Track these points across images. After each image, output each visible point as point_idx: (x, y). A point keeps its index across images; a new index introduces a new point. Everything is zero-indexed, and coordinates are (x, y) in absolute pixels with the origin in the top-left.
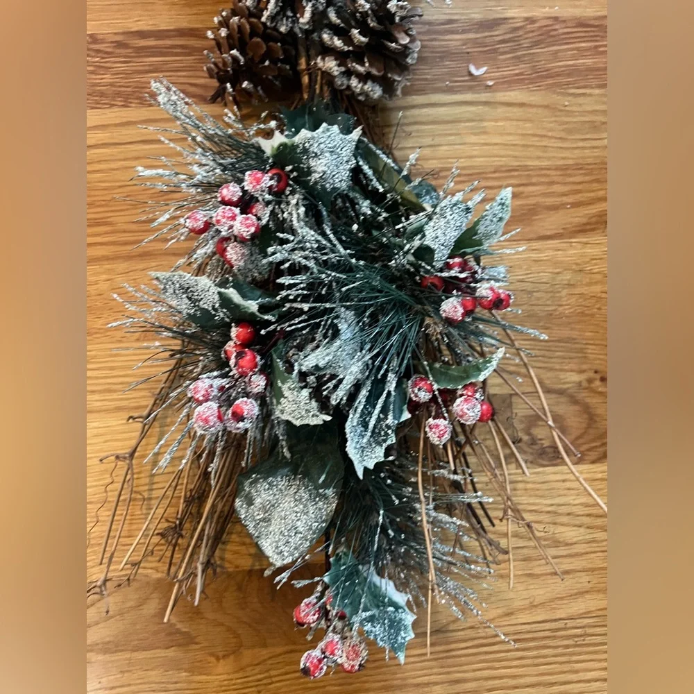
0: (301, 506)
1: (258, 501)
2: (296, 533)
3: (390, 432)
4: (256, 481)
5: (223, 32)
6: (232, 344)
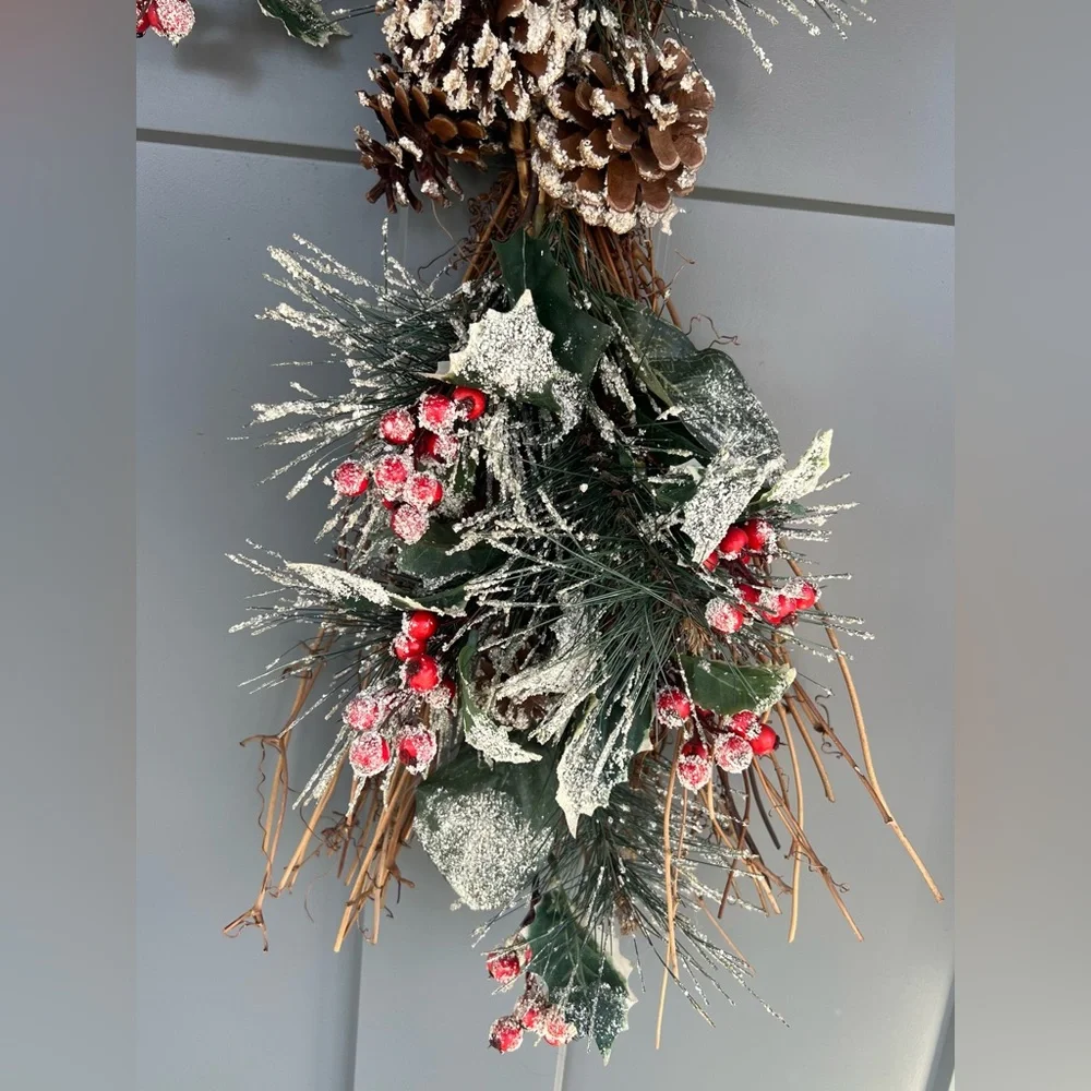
0: (505, 840)
2: (497, 875)
3: (622, 766)
4: (442, 798)
5: (386, 101)
6: (404, 639)
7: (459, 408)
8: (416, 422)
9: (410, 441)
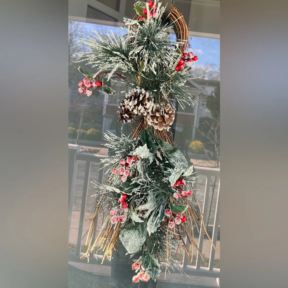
0: (136, 239)
1: (125, 236)
2: (135, 246)
3: (159, 224)
4: (125, 231)
5: (123, 108)
6: (121, 199)
7: (133, 160)
8: (126, 162)
9: (125, 165)
